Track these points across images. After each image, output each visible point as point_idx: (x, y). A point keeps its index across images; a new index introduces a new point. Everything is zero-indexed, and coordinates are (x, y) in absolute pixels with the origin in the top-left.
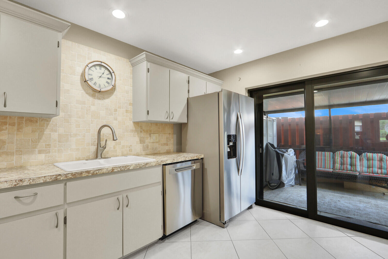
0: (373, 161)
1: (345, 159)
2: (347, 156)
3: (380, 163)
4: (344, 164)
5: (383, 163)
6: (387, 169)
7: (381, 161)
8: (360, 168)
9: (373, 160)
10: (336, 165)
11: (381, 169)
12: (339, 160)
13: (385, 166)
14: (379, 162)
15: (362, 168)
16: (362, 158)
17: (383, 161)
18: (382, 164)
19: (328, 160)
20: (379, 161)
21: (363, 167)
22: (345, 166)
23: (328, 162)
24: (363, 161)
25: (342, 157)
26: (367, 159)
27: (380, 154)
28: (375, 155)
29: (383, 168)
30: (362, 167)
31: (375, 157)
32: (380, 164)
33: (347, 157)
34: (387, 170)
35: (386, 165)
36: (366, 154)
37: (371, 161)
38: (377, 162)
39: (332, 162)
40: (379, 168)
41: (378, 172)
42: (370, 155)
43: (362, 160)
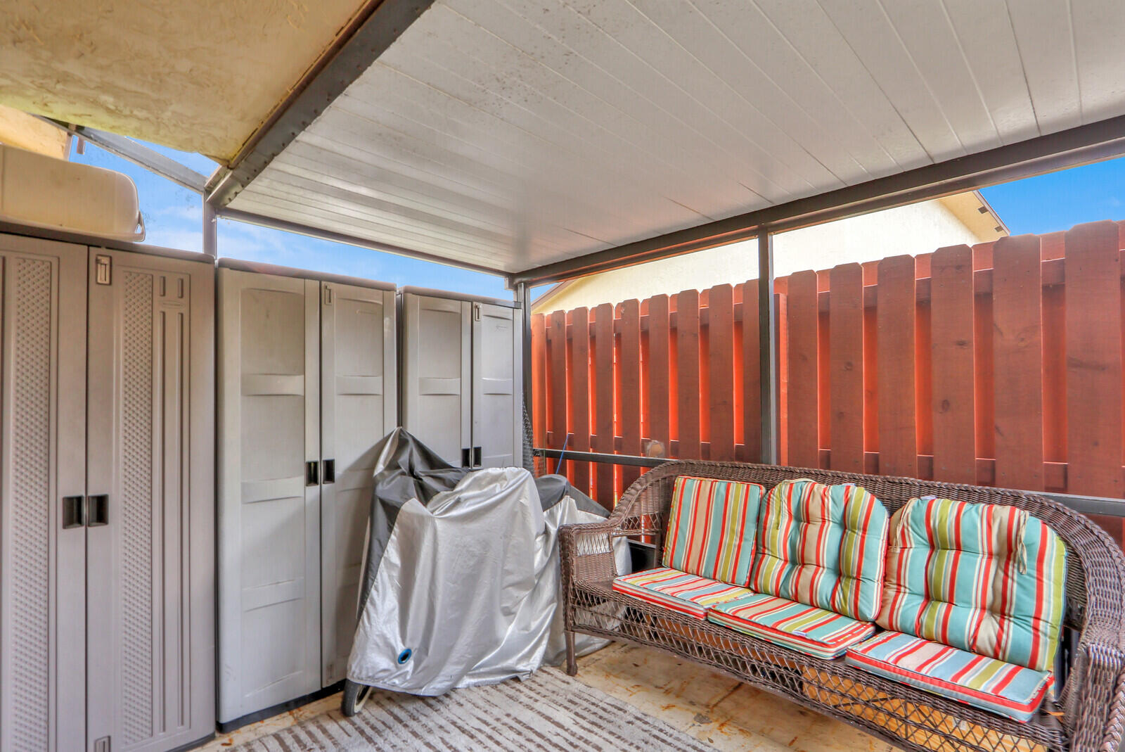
0: (962, 555)
1: (813, 530)
2: (823, 514)
3: (1001, 574)
4: (803, 564)
5: (1015, 577)
6: (1037, 618)
7: (1009, 559)
8: (884, 594)
9: (959, 548)
10: (768, 560)
11: (1003, 614)
12: (780, 534)
13: (1024, 597)
14: (998, 566)
15: (891, 600)
16: (903, 533)
17: (1020, 562)
18: (1010, 581)
19: (733, 530)
20: (999, 555)
21: (898, 592)
22: (808, 572)
23: (731, 539)
24: (903, 548)
25: (802, 516)
26: (926, 535)
27: (1002, 513)
28: (974, 514)
29: (1012, 613)
30: (892, 593)
31: (975, 527)
32: (1000, 585)
33: (824, 521)
34: (1036, 629)
35: (1034, 590)
36: (924, 507)
37: (950, 555)
38: (980, 561)
39: (749, 546)
40: (992, 611)
41: (975, 638)
42: (945, 510)
43: (900, 544)
